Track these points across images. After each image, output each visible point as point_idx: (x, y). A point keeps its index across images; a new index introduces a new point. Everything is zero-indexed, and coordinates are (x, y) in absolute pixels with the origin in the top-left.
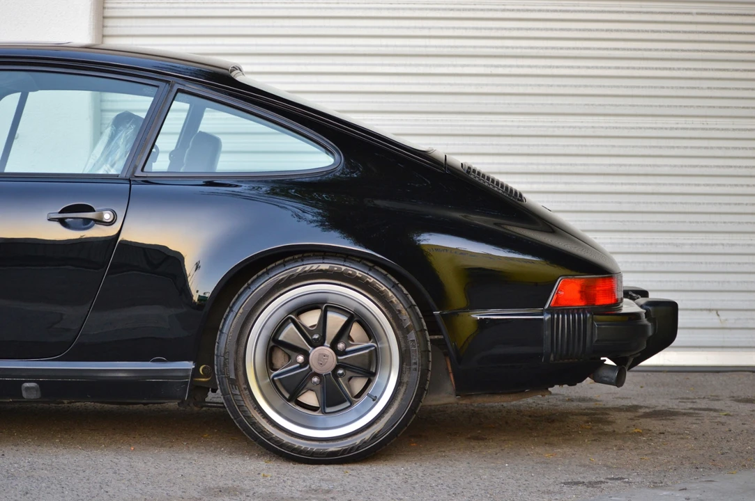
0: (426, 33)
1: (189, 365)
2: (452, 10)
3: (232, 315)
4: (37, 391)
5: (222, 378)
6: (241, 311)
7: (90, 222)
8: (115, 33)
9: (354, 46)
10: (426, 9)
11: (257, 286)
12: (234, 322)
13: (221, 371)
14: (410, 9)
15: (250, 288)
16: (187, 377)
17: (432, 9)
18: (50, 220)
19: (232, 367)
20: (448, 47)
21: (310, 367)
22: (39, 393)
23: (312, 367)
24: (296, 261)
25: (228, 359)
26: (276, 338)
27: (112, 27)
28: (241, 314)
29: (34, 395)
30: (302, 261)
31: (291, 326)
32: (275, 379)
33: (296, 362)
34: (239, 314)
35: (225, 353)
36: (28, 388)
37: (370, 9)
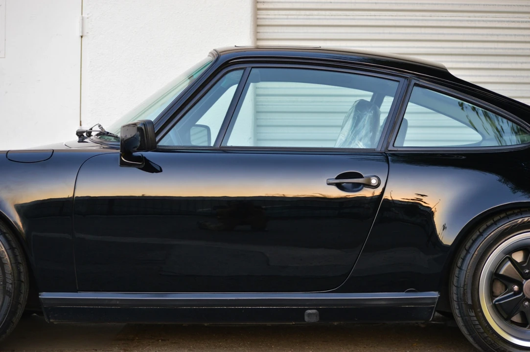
0: (495, 38)
1: (435, 295)
2: (514, 22)
3: (469, 256)
4: (316, 316)
5: (461, 303)
6: (476, 253)
7: (360, 186)
8: (265, 37)
9: (443, 48)
10: (495, 21)
11: (488, 234)
12: (471, 262)
13: (461, 299)
14: (483, 21)
15: (482, 235)
16: (433, 304)
17: (499, 21)
18: (329, 184)
19: (469, 295)
20: (511, 49)
21: (523, 294)
22: (318, 317)
23: (525, 293)
24: (517, 214)
25: (467, 289)
26: (498, 272)
27: (264, 33)
28: (476, 255)
29: (315, 320)
30: (522, 214)
31: (509, 263)
32: (497, 303)
33: (512, 290)
34: (475, 255)
35: (464, 285)
36: (310, 314)
37: (454, 20)
